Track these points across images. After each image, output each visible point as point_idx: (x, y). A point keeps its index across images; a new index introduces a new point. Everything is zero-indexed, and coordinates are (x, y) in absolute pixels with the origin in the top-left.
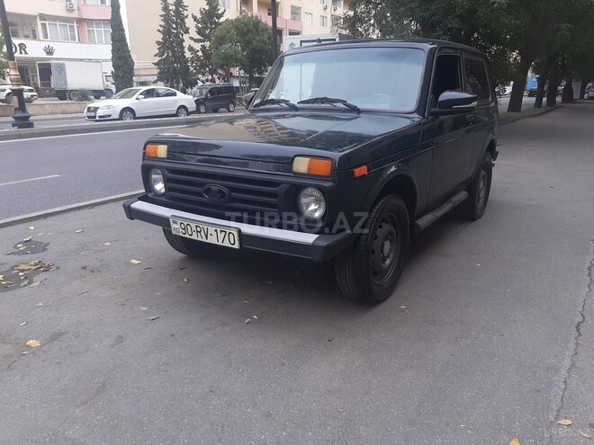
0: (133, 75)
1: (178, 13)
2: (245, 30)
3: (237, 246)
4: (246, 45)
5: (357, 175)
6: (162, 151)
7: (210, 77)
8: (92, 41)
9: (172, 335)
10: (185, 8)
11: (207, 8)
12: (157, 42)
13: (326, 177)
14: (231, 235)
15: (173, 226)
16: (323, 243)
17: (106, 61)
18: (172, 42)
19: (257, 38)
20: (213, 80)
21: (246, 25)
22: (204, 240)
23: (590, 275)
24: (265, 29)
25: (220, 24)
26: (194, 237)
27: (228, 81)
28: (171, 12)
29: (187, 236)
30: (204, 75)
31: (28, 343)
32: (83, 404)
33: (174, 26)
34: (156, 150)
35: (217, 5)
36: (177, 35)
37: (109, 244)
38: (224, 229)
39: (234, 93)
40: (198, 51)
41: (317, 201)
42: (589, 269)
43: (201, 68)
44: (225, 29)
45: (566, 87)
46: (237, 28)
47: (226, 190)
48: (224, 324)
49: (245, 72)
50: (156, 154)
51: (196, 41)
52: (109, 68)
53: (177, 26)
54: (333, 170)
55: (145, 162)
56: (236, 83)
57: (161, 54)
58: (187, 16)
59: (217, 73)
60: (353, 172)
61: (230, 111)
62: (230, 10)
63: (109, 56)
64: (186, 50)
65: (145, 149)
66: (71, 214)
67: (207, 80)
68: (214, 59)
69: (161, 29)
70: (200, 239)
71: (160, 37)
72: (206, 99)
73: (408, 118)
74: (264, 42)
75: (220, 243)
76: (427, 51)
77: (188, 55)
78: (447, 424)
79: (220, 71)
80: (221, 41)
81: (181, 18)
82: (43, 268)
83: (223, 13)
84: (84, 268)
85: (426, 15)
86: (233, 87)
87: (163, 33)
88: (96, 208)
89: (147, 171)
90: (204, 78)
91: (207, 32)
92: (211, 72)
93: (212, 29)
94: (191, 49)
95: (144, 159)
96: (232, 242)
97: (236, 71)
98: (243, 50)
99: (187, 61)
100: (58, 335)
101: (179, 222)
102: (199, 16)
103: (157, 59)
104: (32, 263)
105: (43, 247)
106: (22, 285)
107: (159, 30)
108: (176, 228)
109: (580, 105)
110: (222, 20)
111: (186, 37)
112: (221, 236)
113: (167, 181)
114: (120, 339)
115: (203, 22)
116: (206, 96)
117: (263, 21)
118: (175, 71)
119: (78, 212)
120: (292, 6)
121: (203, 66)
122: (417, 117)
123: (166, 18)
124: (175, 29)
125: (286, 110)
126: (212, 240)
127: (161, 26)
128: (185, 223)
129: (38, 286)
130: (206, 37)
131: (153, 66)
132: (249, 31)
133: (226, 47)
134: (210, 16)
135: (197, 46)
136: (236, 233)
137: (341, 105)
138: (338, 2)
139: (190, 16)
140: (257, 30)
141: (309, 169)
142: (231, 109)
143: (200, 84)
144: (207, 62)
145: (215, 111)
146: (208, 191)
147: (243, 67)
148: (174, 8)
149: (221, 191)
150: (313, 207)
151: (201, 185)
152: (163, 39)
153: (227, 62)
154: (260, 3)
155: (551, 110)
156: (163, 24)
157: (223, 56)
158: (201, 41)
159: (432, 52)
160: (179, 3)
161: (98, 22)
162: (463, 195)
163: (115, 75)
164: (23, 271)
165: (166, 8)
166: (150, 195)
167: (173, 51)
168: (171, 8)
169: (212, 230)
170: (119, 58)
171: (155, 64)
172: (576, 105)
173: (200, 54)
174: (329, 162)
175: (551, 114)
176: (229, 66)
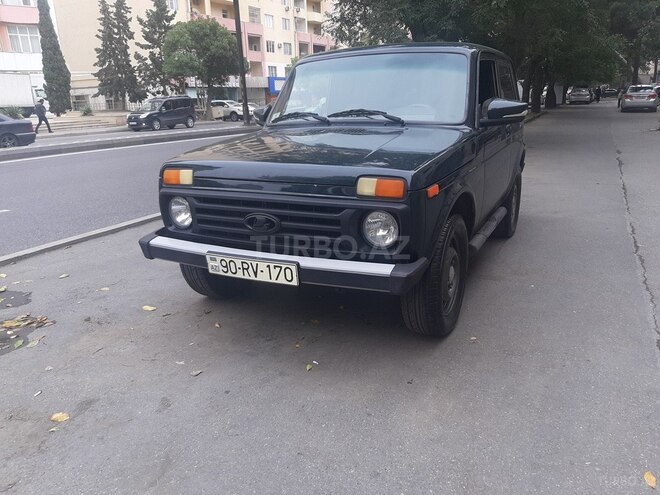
0: (69, 88)
1: (119, 15)
2: (201, 34)
3: (295, 283)
4: (203, 51)
5: (431, 195)
6: (186, 177)
7: (162, 89)
8: (16, 49)
9: (227, 392)
10: (127, 10)
11: (155, 9)
12: (96, 50)
13: (398, 198)
14: (288, 271)
15: (211, 263)
16: (403, 274)
17: (36, 72)
18: (113, 50)
19: (216, 43)
20: (164, 92)
21: (202, 28)
22: (253, 278)
23: (647, 289)
24: (225, 33)
25: (171, 28)
26: (239, 275)
27: (184, 92)
28: (112, 15)
29: (229, 274)
30: (154, 86)
31: (55, 417)
32: (152, 484)
33: (116, 30)
34: (178, 175)
35: (166, 7)
36: (119, 41)
37: (107, 289)
38: (278, 264)
39: (192, 106)
40: (146, 59)
41: (385, 226)
42: (645, 282)
43: (151, 78)
44: (178, 33)
45: (548, 90)
46: (191, 33)
47: (275, 219)
48: (282, 374)
49: (204, 82)
50: (178, 180)
51: (142, 47)
52: (40, 81)
53: (119, 31)
54: (406, 190)
55: (163, 190)
56: (192, 95)
57: (101, 63)
58: (130, 20)
59: (170, 84)
60: (427, 192)
61: (188, 127)
62: (181, 12)
63: (40, 66)
64: (132, 58)
65: (162, 174)
66: (46, 256)
67: (158, 93)
68: (166, 68)
69: (100, 34)
70: (246, 277)
71: (99, 44)
72: (160, 113)
73: (458, 130)
74: (224, 49)
75: (273, 281)
76: (469, 55)
77: (134, 63)
78: (572, 464)
79: (173, 81)
80: (173, 47)
81: (123, 22)
82: (34, 324)
83: (174, 15)
84: (88, 320)
85: (418, 16)
86: (190, 100)
87: (103, 39)
88: (74, 247)
89: (165, 201)
90: (155, 90)
91: (156, 37)
92: (164, 83)
93: (161, 34)
94: (137, 56)
95: (161, 187)
96: (288, 278)
97: (192, 81)
98: (199, 55)
99: (133, 71)
100: (88, 404)
101: (219, 259)
102: (145, 19)
103: (97, 69)
104: (19, 318)
105: (24, 299)
106: (16, 346)
107: (97, 36)
108: (215, 267)
109: (569, 110)
110: (173, 23)
111: (130, 43)
112: (275, 272)
113: (195, 211)
114: (165, 403)
115: (151, 25)
116: (160, 110)
117: (221, 24)
118: (118, 82)
119: (53, 253)
120: (250, 8)
121: (153, 76)
122: (467, 129)
123: (106, 21)
124: (116, 34)
125: (315, 124)
126: (263, 277)
127: (100, 30)
128: (228, 260)
129: (38, 346)
130: (155, 43)
131: (93, 77)
132: (205, 35)
133: (180, 54)
134: (158, 19)
135: (145, 53)
136: (294, 268)
137: (381, 118)
138: (301, 3)
139: (135, 20)
140: (214, 34)
141: (377, 190)
142: (190, 124)
143: (150, 97)
144: (157, 71)
145: (171, 127)
146: (252, 221)
147: (200, 77)
148: (114, 10)
149: (268, 221)
150: (381, 233)
151: (242, 214)
152: (103, 45)
153: (181, 71)
154: (213, 4)
155: (538, 117)
156: (102, 28)
157: (178, 64)
158: (149, 47)
159: (474, 57)
160: (120, 4)
161: (23, 26)
162: (502, 211)
163: (48, 89)
164: (10, 328)
165: (105, 10)
166: (170, 229)
167: (116, 60)
168: (111, 10)
169: (262, 266)
170: (53, 69)
171: (95, 75)
172: (560, 110)
173: (149, 62)
174: (400, 182)
175: (538, 121)
176: (184, 75)
